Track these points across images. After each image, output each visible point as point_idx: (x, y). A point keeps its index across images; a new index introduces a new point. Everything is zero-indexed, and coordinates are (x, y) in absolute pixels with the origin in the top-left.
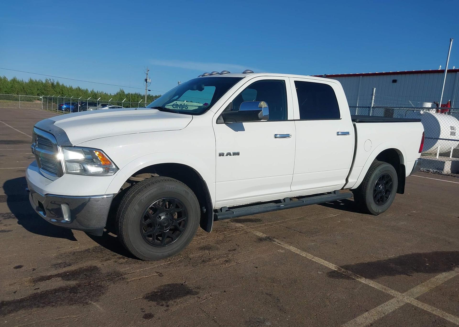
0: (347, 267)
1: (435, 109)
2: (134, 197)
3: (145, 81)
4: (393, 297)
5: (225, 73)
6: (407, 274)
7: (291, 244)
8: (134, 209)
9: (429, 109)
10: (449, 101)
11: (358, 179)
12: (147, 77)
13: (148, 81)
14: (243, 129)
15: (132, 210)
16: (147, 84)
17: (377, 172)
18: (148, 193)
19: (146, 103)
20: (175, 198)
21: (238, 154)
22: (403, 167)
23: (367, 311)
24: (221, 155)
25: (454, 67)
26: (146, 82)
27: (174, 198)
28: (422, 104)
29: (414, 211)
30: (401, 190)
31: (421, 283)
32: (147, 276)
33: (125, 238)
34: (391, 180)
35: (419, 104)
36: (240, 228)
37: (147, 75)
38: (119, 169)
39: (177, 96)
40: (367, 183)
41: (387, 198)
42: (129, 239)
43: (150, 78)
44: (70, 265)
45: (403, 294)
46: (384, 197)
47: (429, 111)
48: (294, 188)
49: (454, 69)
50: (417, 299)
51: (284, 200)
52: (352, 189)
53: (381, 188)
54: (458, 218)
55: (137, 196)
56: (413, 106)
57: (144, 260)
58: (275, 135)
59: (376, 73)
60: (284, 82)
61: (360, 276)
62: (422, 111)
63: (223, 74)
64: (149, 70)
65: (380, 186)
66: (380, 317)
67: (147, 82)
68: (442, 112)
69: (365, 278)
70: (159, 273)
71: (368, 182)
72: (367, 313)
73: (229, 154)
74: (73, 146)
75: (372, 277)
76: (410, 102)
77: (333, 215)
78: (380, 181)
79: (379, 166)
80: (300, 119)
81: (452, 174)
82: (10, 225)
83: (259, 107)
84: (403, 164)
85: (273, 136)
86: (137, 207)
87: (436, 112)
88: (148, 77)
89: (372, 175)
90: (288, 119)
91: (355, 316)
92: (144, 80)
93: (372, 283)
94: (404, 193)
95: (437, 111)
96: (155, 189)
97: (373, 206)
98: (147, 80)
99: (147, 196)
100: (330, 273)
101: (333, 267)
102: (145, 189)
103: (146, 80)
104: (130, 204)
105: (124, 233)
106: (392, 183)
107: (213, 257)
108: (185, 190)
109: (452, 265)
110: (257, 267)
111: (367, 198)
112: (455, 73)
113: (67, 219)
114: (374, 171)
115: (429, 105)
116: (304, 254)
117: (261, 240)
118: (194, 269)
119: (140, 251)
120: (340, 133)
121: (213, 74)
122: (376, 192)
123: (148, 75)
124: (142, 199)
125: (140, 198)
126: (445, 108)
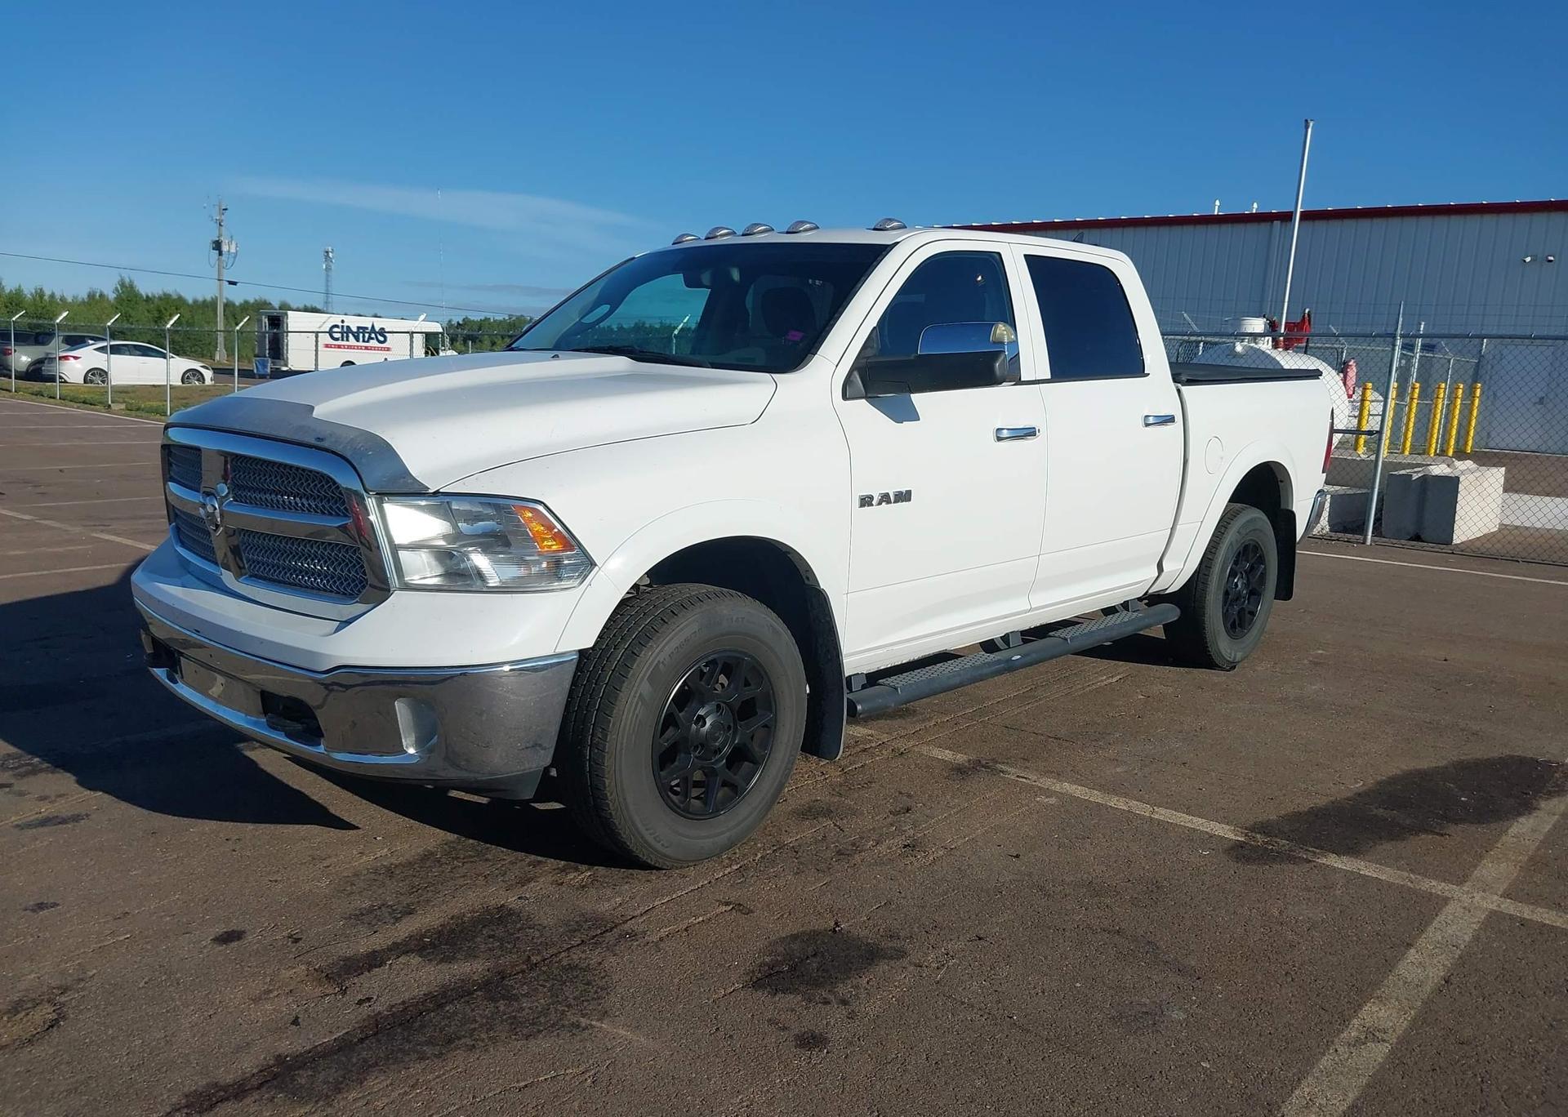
0: (1264, 828)
1: (1270, 338)
2: (632, 655)
3: (214, 249)
4: (1446, 900)
5: (806, 230)
6: (1431, 831)
7: (1059, 775)
8: (638, 695)
9: (1255, 336)
10: (1307, 311)
11: (1185, 562)
12: (220, 235)
13: (225, 248)
14: (912, 415)
15: (632, 702)
16: (224, 258)
17: (1231, 536)
18: (674, 644)
19: (222, 329)
20: (746, 654)
21: (904, 497)
22: (1291, 517)
23: (1409, 945)
24: (866, 501)
25: (1255, 205)
26: (217, 252)
27: (741, 652)
28: (1238, 321)
29: (1319, 649)
30: (1285, 591)
31: (1484, 852)
32: (701, 919)
33: (610, 798)
34: (1261, 560)
35: (1230, 322)
36: (871, 741)
37: (220, 225)
38: (596, 565)
39: (606, 308)
40: (1206, 573)
41: (1253, 614)
42: (625, 799)
43: (232, 237)
44: (409, 912)
45: (1465, 889)
46: (1246, 612)
47: (1256, 344)
48: (1039, 599)
49: (1254, 211)
50: (1506, 895)
51: (1005, 638)
52: (1167, 592)
53: (1240, 586)
54: (1445, 660)
55: (643, 652)
56: (1195, 328)
57: (660, 866)
58: (999, 430)
59: (1034, 221)
60: (997, 257)
61: (1318, 851)
62: (1238, 344)
63: (800, 231)
64: (226, 209)
65: (1236, 581)
66: (1453, 958)
67: (220, 254)
68: (1286, 348)
69: (1335, 855)
70: (730, 903)
71: (1210, 568)
72: (1413, 951)
73: (885, 498)
74: (430, 491)
75: (1351, 850)
76: (1185, 315)
77: (1108, 678)
78: (1237, 565)
79: (1235, 516)
80: (1049, 377)
81: (1333, 534)
82: (60, 796)
83: (994, 343)
84: (1290, 508)
85: (992, 436)
86: (645, 688)
87: (1273, 346)
88: (223, 234)
89: (1221, 545)
90: (1022, 379)
91: (1389, 965)
92: (209, 245)
93: (1365, 868)
94: (1291, 597)
95: (1276, 346)
96: (695, 627)
97: (1223, 644)
98: (223, 244)
99: (672, 653)
100: (1232, 848)
101: (1227, 832)
102: (664, 627)
103: (217, 246)
104: (624, 682)
105: (607, 782)
106: (1265, 568)
107: (862, 838)
108: (771, 626)
109: (1526, 794)
110: (1017, 856)
111: (1206, 619)
112: (1269, 223)
113: (411, 751)
114: (1223, 534)
115: (1257, 325)
116: (1118, 803)
117: (960, 771)
118: (828, 879)
119: (655, 838)
120: (1151, 418)
121: (754, 234)
122: (1229, 598)
123: (223, 228)
124: (659, 661)
125: (656, 657)
126: (1296, 333)
